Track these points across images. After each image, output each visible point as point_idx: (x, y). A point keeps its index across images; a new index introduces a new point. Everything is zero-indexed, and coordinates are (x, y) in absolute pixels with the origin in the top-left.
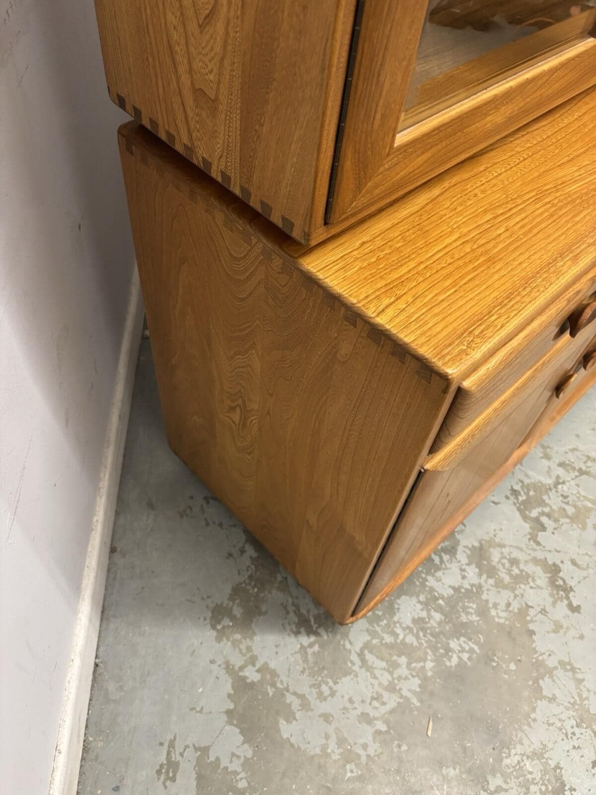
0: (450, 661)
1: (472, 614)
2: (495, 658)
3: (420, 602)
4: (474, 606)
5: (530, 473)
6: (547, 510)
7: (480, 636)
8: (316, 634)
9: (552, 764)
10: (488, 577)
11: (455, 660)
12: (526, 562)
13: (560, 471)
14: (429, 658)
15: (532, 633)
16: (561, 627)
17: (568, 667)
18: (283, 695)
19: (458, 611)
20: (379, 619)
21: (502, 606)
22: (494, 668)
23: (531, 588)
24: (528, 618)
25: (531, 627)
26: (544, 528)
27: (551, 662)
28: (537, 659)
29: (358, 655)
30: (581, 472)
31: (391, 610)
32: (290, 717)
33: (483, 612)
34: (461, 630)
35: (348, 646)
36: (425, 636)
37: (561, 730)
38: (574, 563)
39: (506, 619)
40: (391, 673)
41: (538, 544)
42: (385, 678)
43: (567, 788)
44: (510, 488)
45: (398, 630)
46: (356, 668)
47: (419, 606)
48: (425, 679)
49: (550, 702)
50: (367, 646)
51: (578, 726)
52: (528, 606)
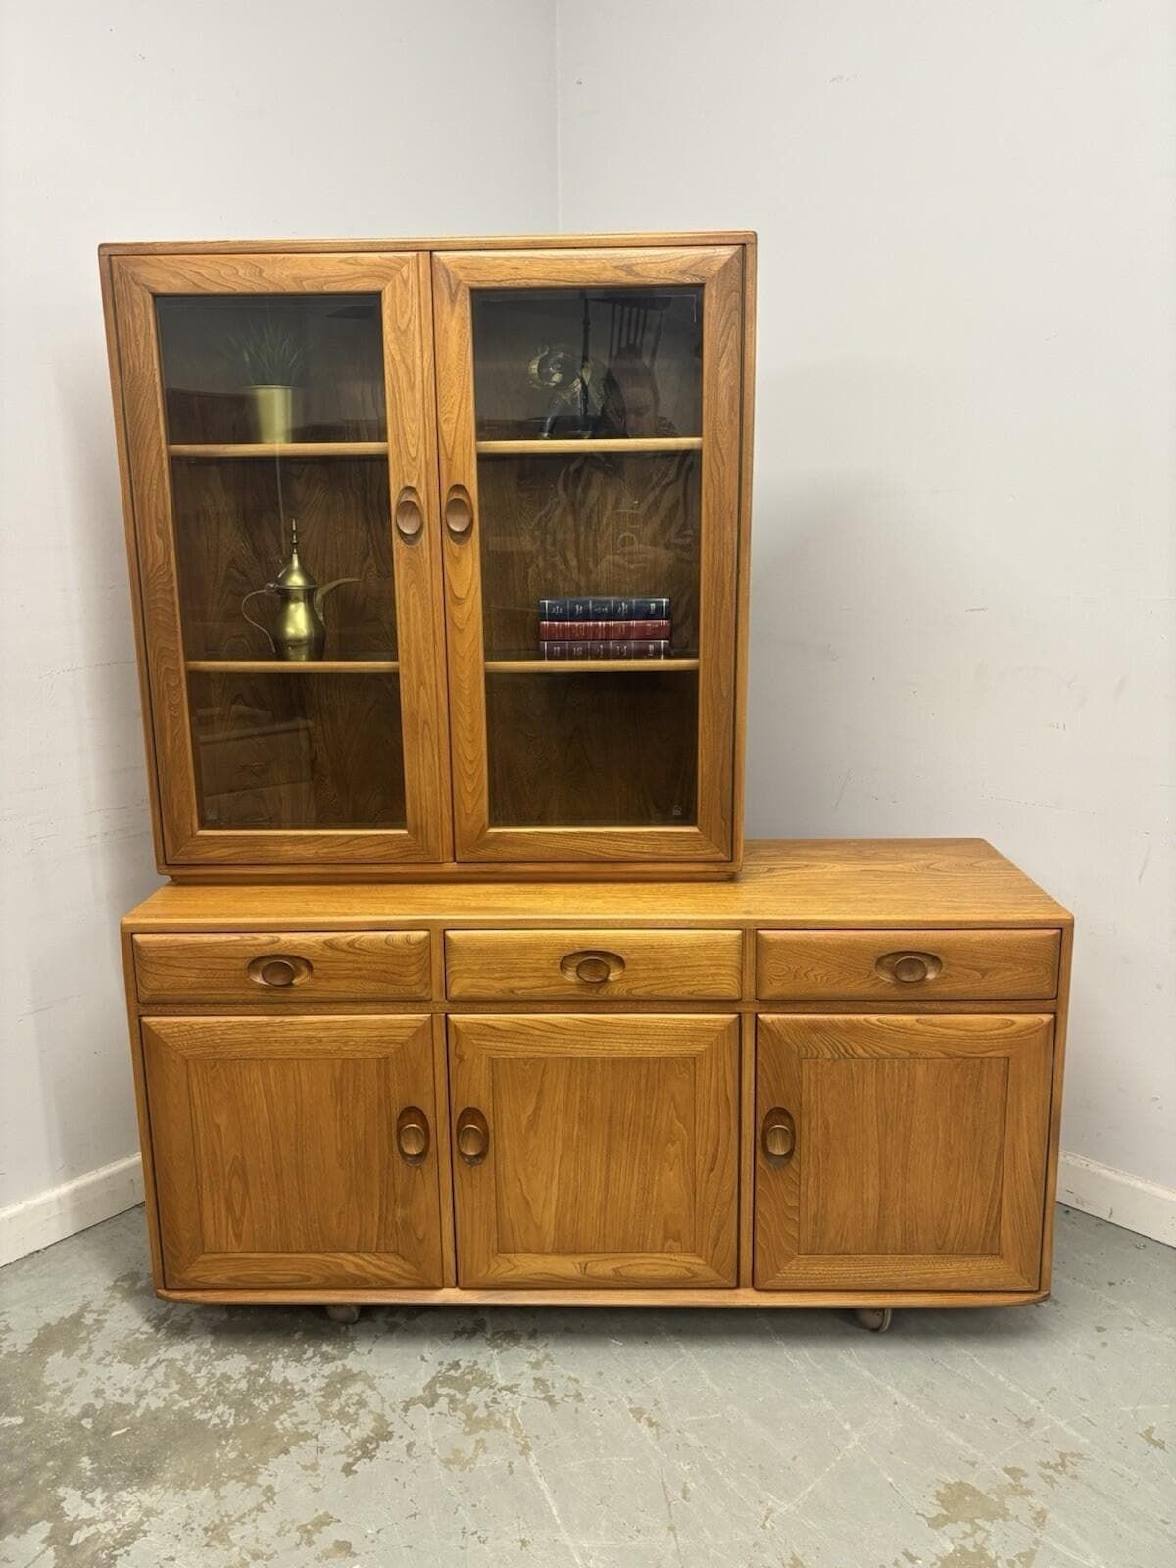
0: (201, 1413)
1: (267, 1404)
2: (231, 1441)
3: (248, 1368)
4: (278, 1401)
5: (497, 1364)
6: (459, 1396)
7: (247, 1421)
8: (158, 1330)
9: (145, 1527)
10: (324, 1396)
11: (204, 1417)
12: (371, 1412)
13: (527, 1384)
14: (193, 1400)
15: (286, 1452)
16: (314, 1470)
17: (269, 1494)
18: (85, 1342)
19: (262, 1395)
20: (206, 1353)
21: (296, 1420)
22: (219, 1444)
23: (342, 1429)
24: (302, 1443)
25: (293, 1449)
26: (432, 1405)
27: (263, 1479)
28: (258, 1468)
29: (158, 1361)
30: (550, 1399)
31: (222, 1357)
32: (68, 1354)
33: (275, 1411)
34: (242, 1405)
35: (161, 1352)
36: (213, 1388)
37: (190, 1518)
38: (410, 1446)
39: (285, 1428)
40: (155, 1387)
41: (405, 1410)
42: (149, 1385)
43: (127, 1548)
44: (456, 1359)
45: (204, 1371)
46: (143, 1366)
47: (243, 1370)
48: (166, 1408)
49: (215, 1497)
50: (171, 1362)
51: (206, 1530)
52: (316, 1437)
